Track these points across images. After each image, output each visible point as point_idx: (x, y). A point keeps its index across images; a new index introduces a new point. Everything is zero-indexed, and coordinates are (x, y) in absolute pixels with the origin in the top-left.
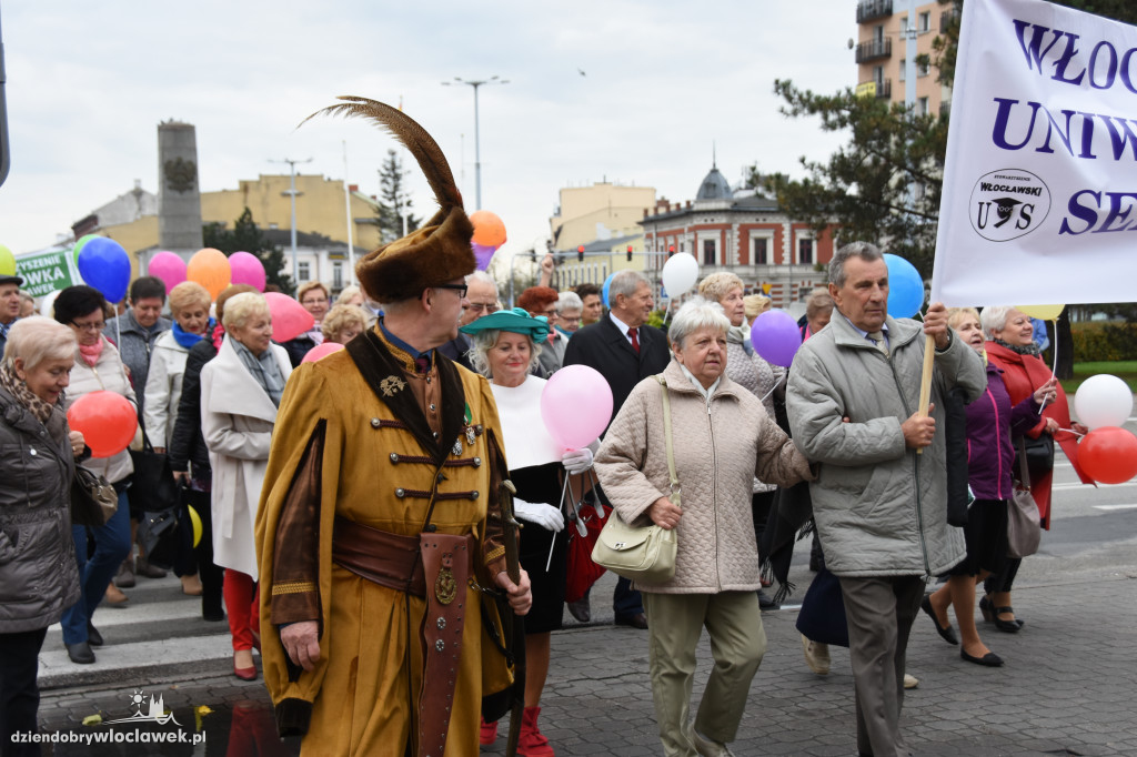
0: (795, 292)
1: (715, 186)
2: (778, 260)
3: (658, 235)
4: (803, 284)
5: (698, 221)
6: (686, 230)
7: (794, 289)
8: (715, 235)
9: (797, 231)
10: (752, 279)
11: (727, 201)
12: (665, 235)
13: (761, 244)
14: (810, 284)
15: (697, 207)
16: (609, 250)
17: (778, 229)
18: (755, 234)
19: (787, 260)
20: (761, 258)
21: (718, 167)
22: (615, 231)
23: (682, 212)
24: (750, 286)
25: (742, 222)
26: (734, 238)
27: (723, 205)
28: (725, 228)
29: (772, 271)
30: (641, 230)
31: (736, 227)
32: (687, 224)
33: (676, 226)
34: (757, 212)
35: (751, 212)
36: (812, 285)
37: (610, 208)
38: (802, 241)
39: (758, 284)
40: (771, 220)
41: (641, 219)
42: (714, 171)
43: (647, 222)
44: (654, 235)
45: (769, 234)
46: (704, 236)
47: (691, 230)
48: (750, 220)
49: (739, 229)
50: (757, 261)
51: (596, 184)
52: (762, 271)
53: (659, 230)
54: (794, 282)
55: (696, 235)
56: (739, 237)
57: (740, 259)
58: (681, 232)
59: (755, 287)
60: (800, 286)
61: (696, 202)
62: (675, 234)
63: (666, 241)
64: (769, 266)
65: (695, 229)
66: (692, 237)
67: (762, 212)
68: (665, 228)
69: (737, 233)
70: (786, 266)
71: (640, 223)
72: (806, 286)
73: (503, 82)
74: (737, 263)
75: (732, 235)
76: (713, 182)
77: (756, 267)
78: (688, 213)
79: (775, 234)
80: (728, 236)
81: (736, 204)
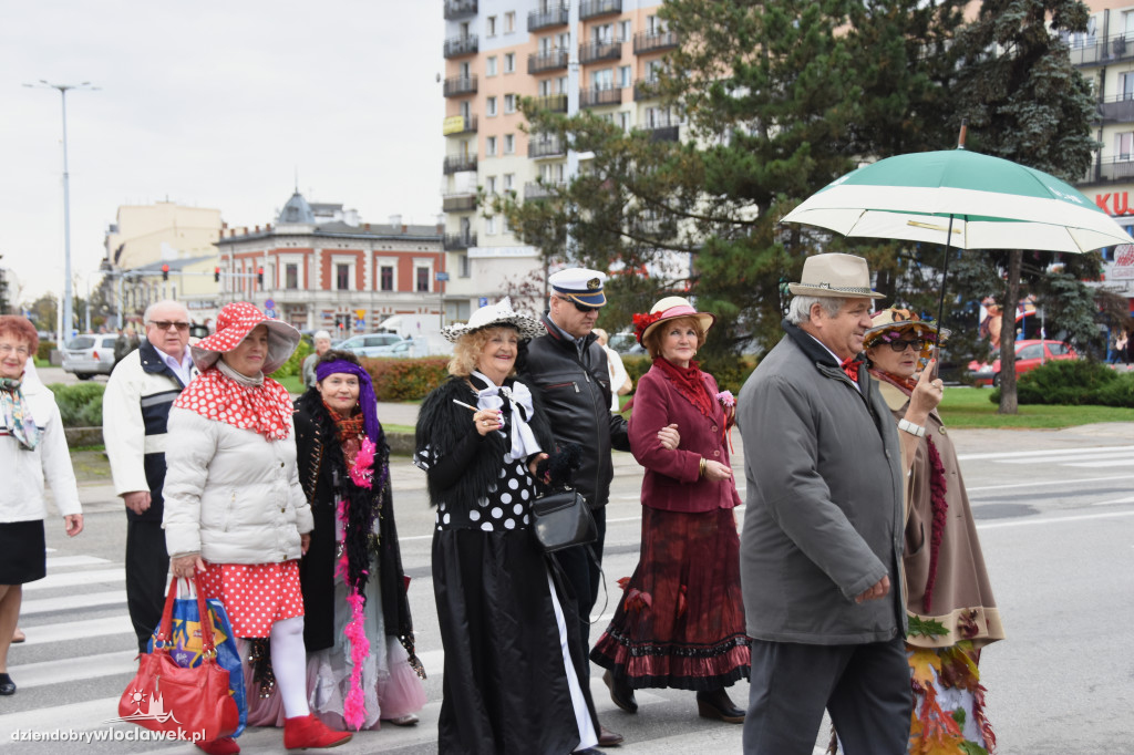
0: (376, 319)
1: (297, 210)
2: (360, 286)
3: (234, 257)
4: (384, 310)
5: (280, 244)
6: (266, 252)
7: (376, 315)
8: (298, 259)
9: (378, 258)
10: (334, 304)
11: (310, 225)
12: (243, 257)
13: (343, 270)
14: (390, 310)
15: (278, 230)
16: (179, 270)
17: (360, 255)
18: (337, 260)
19: (368, 287)
20: (343, 283)
21: (300, 191)
22: (182, 251)
23: (263, 234)
24: (332, 311)
25: (323, 247)
26: (316, 262)
27: (306, 230)
28: (307, 253)
29: (354, 297)
30: (215, 250)
31: (318, 251)
32: (267, 247)
33: (254, 248)
34: (339, 238)
35: (333, 238)
36: (393, 312)
37: (176, 228)
38: (383, 269)
39: (340, 310)
40: (354, 246)
41: (217, 240)
42: (296, 195)
43: (222, 243)
44: (231, 257)
45: (350, 261)
46: (286, 259)
47: (271, 253)
48: (332, 245)
49: (322, 254)
50: (339, 286)
51: (158, 203)
52: (344, 296)
53: (236, 252)
54: (376, 309)
55: (278, 258)
56: (322, 262)
57: (322, 284)
58: (261, 254)
59: (337, 312)
60: (381, 312)
61: (277, 225)
62: (253, 256)
63: (243, 264)
64: (351, 292)
65: (276, 252)
66: (273, 259)
67: (344, 238)
68: (243, 249)
69: (319, 258)
70: (367, 292)
71: (216, 245)
72: (387, 312)
73: (94, 89)
74: (319, 287)
75: (314, 259)
76: (295, 205)
77: (338, 293)
78: (269, 236)
79: (357, 260)
80: (311, 260)
81: (318, 229)
